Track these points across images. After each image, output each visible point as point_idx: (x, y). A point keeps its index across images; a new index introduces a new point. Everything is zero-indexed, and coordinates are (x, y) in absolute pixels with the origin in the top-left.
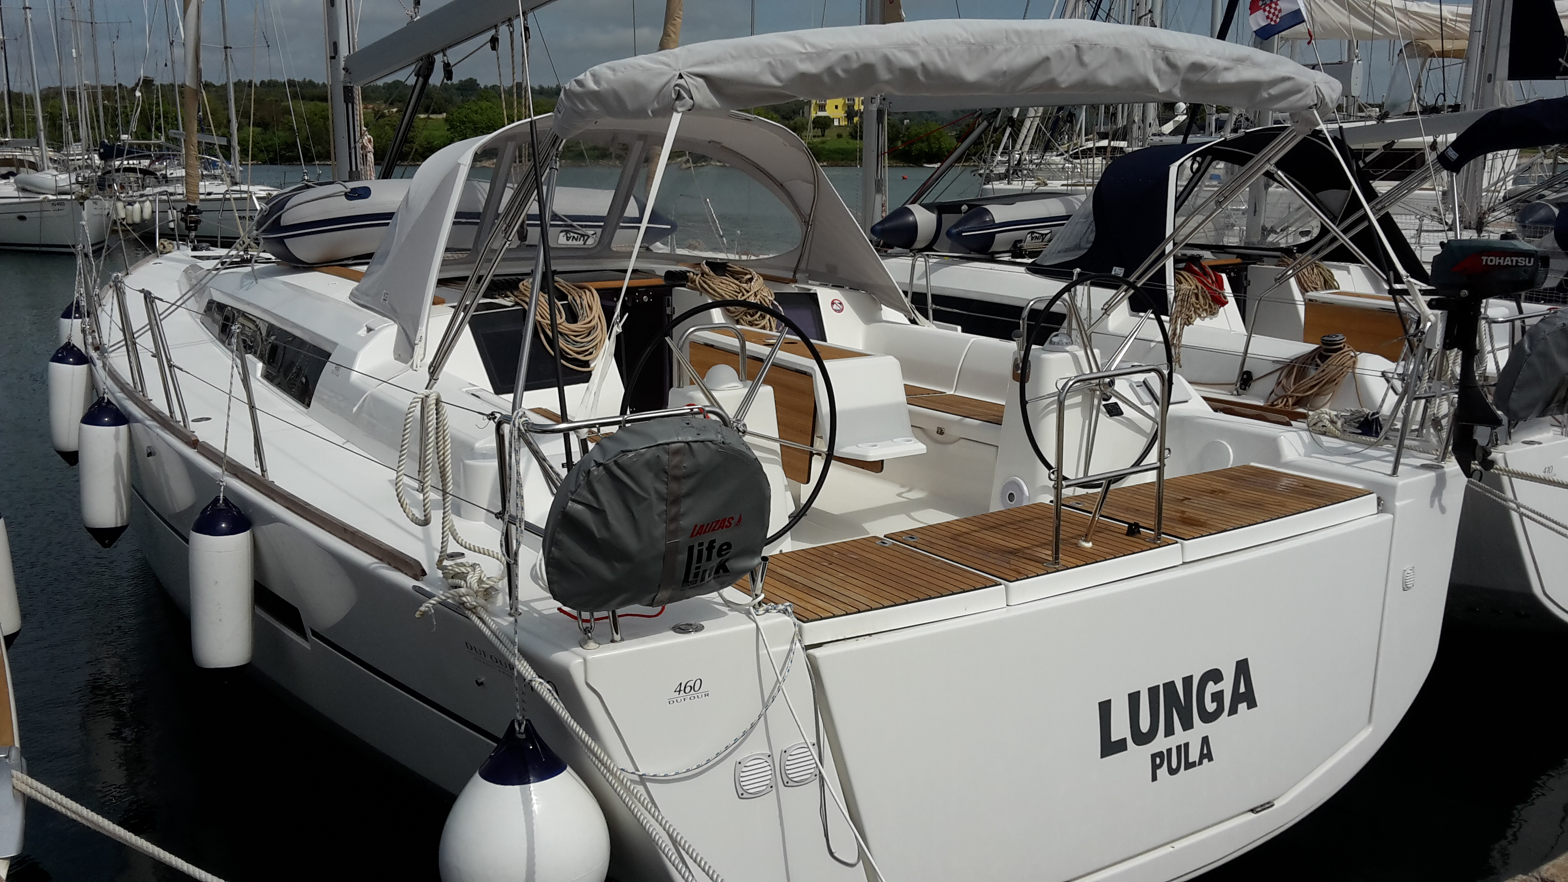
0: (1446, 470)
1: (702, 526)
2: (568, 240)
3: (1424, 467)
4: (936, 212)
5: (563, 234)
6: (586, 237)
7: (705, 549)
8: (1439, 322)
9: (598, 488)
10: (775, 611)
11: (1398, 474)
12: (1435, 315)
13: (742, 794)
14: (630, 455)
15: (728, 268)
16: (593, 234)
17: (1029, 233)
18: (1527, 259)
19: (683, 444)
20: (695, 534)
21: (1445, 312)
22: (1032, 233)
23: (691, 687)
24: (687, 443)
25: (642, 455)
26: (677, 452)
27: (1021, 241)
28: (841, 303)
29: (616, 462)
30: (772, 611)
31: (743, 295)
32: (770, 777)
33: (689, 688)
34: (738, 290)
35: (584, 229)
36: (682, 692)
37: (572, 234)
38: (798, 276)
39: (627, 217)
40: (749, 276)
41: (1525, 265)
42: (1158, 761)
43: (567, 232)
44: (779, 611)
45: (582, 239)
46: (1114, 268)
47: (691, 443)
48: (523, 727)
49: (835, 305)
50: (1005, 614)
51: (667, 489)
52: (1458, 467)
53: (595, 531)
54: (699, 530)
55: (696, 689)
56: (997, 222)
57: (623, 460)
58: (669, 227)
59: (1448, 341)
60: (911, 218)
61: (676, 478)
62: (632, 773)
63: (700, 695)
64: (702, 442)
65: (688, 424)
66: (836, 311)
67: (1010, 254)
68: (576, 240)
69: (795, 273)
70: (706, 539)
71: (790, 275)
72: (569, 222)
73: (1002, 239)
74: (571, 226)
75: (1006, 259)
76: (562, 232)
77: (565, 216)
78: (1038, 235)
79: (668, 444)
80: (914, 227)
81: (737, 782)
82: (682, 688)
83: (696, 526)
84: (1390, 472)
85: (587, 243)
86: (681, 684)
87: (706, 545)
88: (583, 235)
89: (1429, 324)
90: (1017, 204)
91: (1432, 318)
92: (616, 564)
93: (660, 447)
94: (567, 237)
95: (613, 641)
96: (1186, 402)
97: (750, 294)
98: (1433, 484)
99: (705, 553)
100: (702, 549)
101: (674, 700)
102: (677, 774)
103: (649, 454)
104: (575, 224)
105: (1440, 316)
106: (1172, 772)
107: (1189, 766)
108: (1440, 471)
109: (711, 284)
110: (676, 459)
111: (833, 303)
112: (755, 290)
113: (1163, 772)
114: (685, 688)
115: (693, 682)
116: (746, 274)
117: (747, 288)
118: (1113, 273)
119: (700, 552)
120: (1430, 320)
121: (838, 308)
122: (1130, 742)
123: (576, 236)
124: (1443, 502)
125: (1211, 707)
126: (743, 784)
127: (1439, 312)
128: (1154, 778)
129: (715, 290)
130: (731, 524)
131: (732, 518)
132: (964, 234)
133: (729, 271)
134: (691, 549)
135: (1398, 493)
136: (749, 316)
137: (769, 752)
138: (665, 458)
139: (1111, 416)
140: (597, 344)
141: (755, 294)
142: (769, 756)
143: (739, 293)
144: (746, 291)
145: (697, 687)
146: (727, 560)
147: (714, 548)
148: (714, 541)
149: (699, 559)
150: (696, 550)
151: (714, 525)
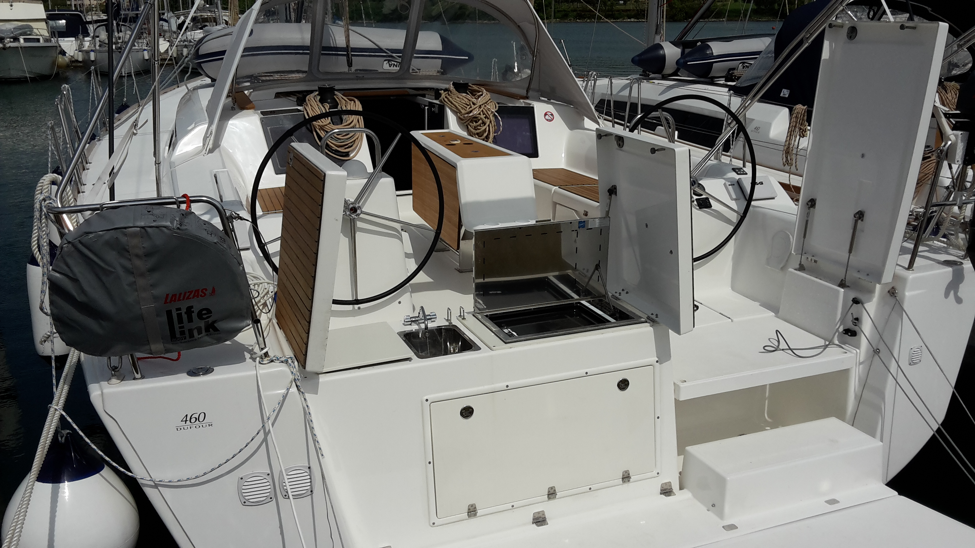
0: (964, 266)
1: (174, 295)
2: (390, 67)
3: (947, 263)
4: (681, 47)
5: (386, 62)
7: (183, 314)
8: (959, 141)
9: (70, 261)
10: (279, 362)
11: (914, 268)
12: (956, 136)
13: (245, 502)
14: (91, 236)
15: (469, 88)
17: (740, 63)
19: (139, 229)
20: (168, 301)
21: (967, 134)
22: (743, 63)
23: (196, 418)
24: (143, 227)
25: (101, 236)
26: (134, 235)
27: (734, 69)
28: (552, 115)
29: (80, 242)
30: (276, 361)
31: (471, 107)
32: (269, 490)
33: (195, 419)
34: (468, 103)
36: (188, 422)
37: (393, 63)
38: (531, 93)
39: (418, 50)
40: (481, 93)
43: (389, 61)
44: (282, 362)
46: (783, 90)
47: (147, 228)
48: (63, 438)
49: (547, 116)
51: (132, 264)
52: (971, 265)
53: (75, 294)
54: (172, 298)
56: (714, 54)
57: (85, 239)
58: (467, 58)
59: (967, 158)
60: (661, 52)
61: (138, 256)
62: (150, 480)
63: (204, 425)
64: (157, 227)
65: (149, 212)
66: (547, 120)
67: (724, 79)
68: (396, 66)
69: (527, 91)
70: (184, 306)
71: (523, 92)
72: (390, 54)
73: (718, 68)
74: (392, 56)
75: (722, 82)
76: (385, 60)
77: (387, 49)
78: (748, 65)
79: (125, 228)
80: (664, 57)
81: (240, 493)
82: (188, 419)
83: (167, 295)
84: (907, 267)
86: (187, 415)
87: (183, 311)
89: (949, 143)
90: (734, 41)
91: (953, 137)
92: (103, 323)
93: (119, 230)
94: (389, 64)
95: (135, 379)
96: (773, 198)
97: (476, 106)
98: (949, 278)
99: (185, 317)
100: (181, 313)
101: (182, 428)
103: (108, 236)
104: (394, 55)
105: (960, 136)
108: (959, 267)
109: (450, 99)
110: (135, 241)
111: (546, 114)
112: (480, 104)
114: (191, 419)
115: (198, 415)
116: (479, 92)
117: (475, 102)
118: (782, 95)
119: (180, 316)
120: (950, 140)
121: (550, 118)
123: (396, 63)
124: (959, 294)
126: (244, 494)
127: (959, 133)
129: (452, 103)
130: (205, 294)
131: (206, 290)
132: (688, 63)
133: (470, 89)
134: (169, 313)
135: (909, 285)
136: (474, 123)
137: (269, 472)
138: (124, 239)
139: (700, 208)
140: (355, 140)
141: (480, 107)
142: (268, 475)
143: (468, 105)
144: (474, 104)
145: (201, 418)
146: (215, 322)
147: (193, 312)
148: (192, 307)
149: (180, 320)
150: (174, 314)
151: (187, 294)
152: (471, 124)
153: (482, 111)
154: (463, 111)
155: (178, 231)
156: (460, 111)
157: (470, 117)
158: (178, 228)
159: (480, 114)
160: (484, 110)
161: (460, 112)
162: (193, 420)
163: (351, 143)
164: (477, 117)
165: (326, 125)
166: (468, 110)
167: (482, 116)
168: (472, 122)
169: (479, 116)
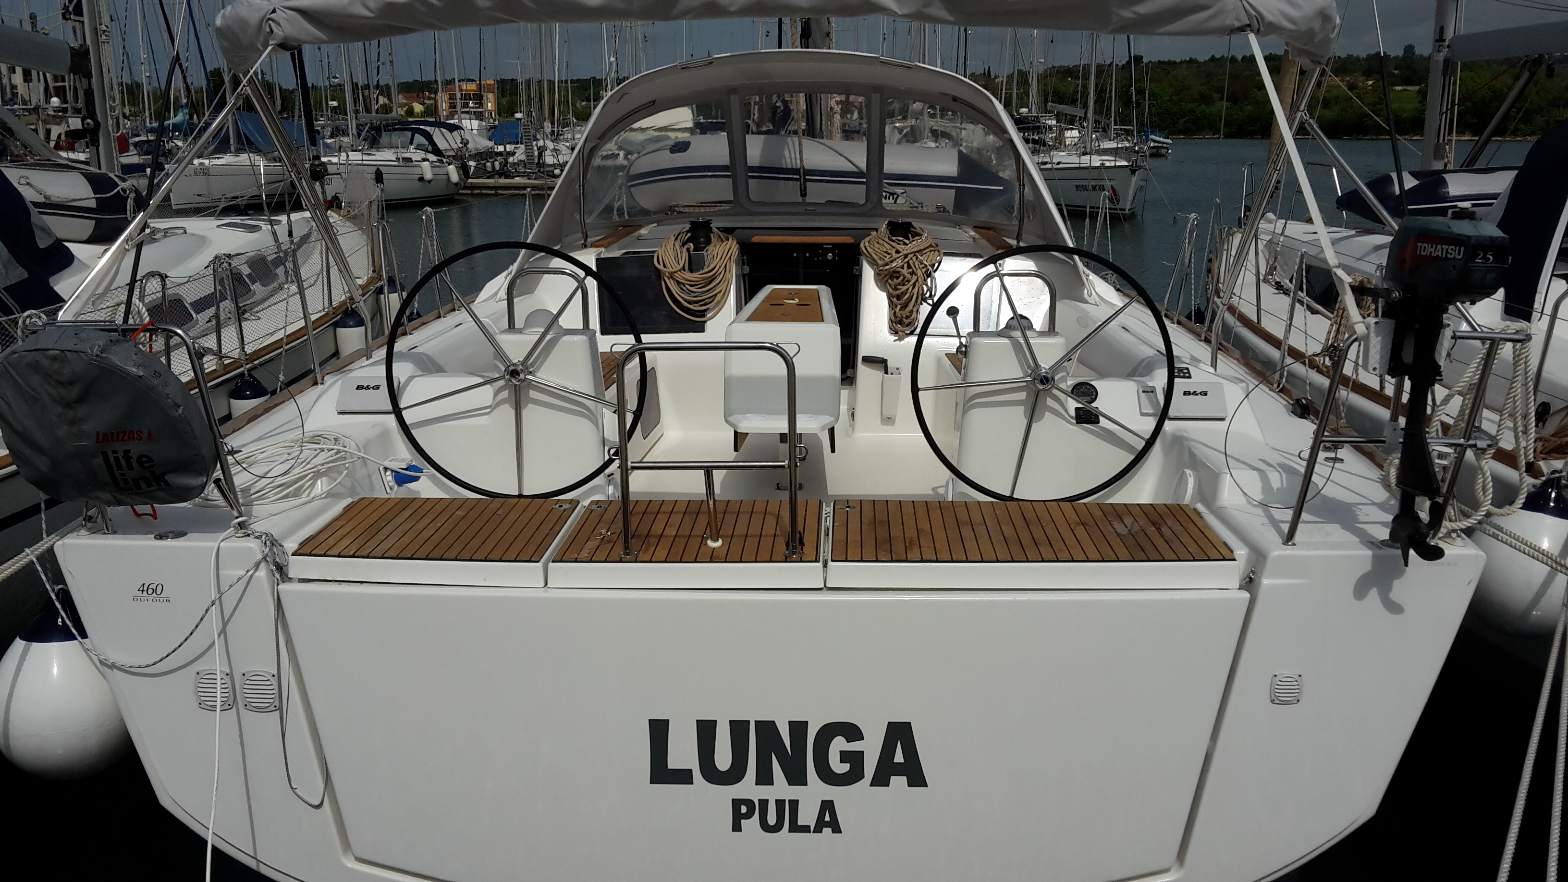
1: (105, 434)
6: (895, 196)
7: (121, 459)
15: (912, 229)
16: (902, 193)
18: (1458, 248)
20: (101, 440)
26: (54, 359)
31: (892, 257)
32: (227, 695)
34: (889, 252)
35: (892, 188)
36: (145, 593)
38: (1020, 243)
40: (920, 237)
41: (1455, 258)
42: (744, 809)
45: (891, 197)
47: (66, 352)
50: (542, 594)
51: (57, 392)
54: (104, 438)
55: (158, 592)
56: (1450, 194)
61: (61, 383)
63: (161, 599)
64: (76, 352)
69: (1018, 240)
70: (117, 447)
71: (1015, 242)
81: (196, 692)
82: (145, 589)
83: (98, 433)
85: (898, 202)
86: (144, 584)
87: (120, 455)
88: (892, 194)
95: (105, 532)
97: (899, 255)
99: (123, 462)
100: (118, 457)
102: (130, 667)
103: (30, 357)
106: (765, 826)
107: (795, 828)
110: (56, 366)
112: (907, 252)
113: (752, 825)
115: (155, 585)
117: (900, 249)
119: (117, 459)
122: (697, 775)
125: (840, 768)
128: (737, 827)
130: (141, 438)
131: (141, 432)
134: (105, 455)
135: (1269, 565)
136: (895, 280)
137: (228, 671)
138: (45, 363)
139: (1077, 423)
140: (716, 295)
141: (906, 256)
142: (227, 675)
143: (889, 254)
144: (898, 252)
145: (159, 591)
146: (165, 474)
147: (131, 457)
148: (129, 451)
149: (120, 467)
150: (111, 456)
151: (121, 436)
152: (890, 281)
153: (908, 262)
154: (880, 262)
155: (99, 359)
156: (876, 262)
157: (886, 270)
158: (97, 355)
159: (902, 267)
160: (911, 262)
161: (877, 264)
162: (150, 591)
163: (710, 298)
164: (898, 272)
165: (676, 272)
166: (887, 260)
167: (905, 271)
168: (891, 278)
169: (901, 270)
